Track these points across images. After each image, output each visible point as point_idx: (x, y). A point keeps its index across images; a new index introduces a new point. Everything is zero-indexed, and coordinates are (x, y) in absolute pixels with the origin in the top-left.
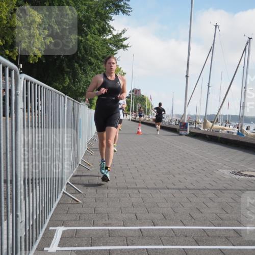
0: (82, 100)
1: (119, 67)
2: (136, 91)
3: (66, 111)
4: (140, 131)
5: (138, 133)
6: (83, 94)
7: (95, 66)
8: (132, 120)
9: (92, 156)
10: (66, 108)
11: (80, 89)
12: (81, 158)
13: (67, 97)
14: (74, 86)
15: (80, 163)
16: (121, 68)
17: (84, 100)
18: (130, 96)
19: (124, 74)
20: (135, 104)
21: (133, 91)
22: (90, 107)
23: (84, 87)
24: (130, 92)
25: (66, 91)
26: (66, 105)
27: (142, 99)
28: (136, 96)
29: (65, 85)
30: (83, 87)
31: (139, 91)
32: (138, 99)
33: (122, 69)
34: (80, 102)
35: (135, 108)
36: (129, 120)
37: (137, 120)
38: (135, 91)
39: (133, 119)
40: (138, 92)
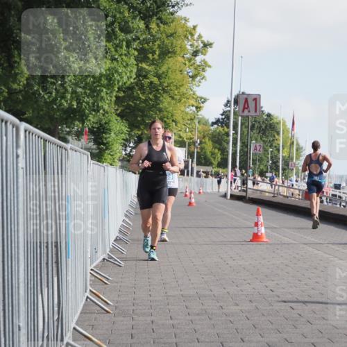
0: (69, 133)
1: (190, 25)
2: (246, 101)
3: (21, 172)
4: (263, 230)
5: (256, 237)
6: (74, 115)
7: (112, 23)
8: (233, 197)
9: (106, 317)
10: (22, 164)
11: (63, 97)
12: (73, 325)
13: (23, 125)
14: (45, 89)
15: (68, 338)
16: (195, 28)
17: (79, 135)
18: (228, 118)
19: (207, 45)
20: (245, 145)
21: (236, 102)
22: (98, 156)
23: (79, 90)
24: (228, 104)
25: (20, 107)
26: (21, 152)
27: (267, 128)
28: (245, 118)
29: (15, 86)
30: (74, 92)
31: (256, 99)
32: (253, 126)
33: (198, 31)
34: (65, 141)
35: (245, 154)
36: (225, 196)
37: (250, 194)
38: (242, 102)
39: (237, 192)
40: (252, 104)
